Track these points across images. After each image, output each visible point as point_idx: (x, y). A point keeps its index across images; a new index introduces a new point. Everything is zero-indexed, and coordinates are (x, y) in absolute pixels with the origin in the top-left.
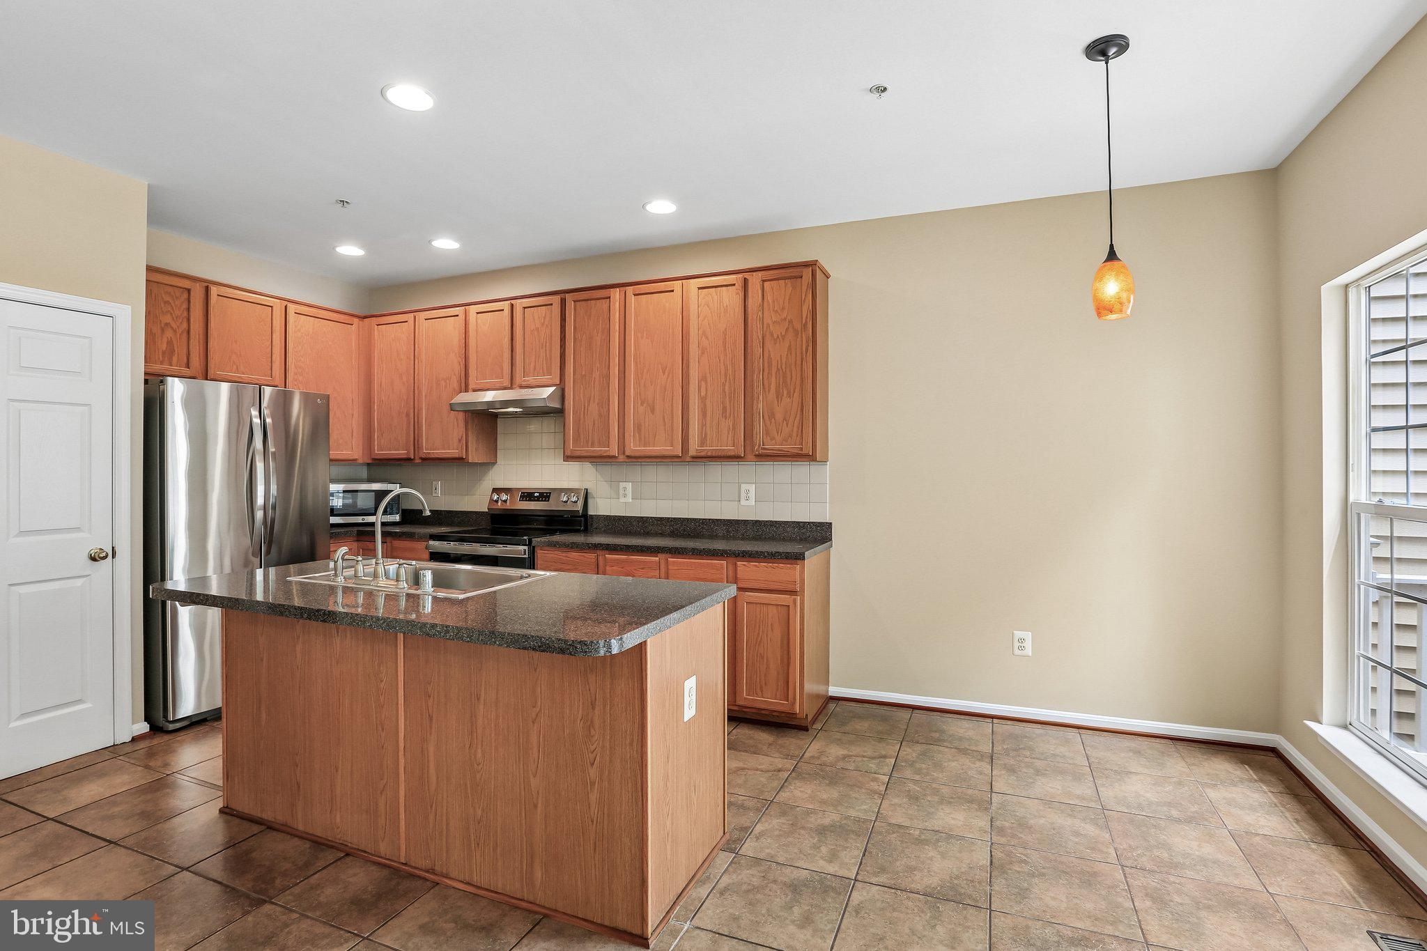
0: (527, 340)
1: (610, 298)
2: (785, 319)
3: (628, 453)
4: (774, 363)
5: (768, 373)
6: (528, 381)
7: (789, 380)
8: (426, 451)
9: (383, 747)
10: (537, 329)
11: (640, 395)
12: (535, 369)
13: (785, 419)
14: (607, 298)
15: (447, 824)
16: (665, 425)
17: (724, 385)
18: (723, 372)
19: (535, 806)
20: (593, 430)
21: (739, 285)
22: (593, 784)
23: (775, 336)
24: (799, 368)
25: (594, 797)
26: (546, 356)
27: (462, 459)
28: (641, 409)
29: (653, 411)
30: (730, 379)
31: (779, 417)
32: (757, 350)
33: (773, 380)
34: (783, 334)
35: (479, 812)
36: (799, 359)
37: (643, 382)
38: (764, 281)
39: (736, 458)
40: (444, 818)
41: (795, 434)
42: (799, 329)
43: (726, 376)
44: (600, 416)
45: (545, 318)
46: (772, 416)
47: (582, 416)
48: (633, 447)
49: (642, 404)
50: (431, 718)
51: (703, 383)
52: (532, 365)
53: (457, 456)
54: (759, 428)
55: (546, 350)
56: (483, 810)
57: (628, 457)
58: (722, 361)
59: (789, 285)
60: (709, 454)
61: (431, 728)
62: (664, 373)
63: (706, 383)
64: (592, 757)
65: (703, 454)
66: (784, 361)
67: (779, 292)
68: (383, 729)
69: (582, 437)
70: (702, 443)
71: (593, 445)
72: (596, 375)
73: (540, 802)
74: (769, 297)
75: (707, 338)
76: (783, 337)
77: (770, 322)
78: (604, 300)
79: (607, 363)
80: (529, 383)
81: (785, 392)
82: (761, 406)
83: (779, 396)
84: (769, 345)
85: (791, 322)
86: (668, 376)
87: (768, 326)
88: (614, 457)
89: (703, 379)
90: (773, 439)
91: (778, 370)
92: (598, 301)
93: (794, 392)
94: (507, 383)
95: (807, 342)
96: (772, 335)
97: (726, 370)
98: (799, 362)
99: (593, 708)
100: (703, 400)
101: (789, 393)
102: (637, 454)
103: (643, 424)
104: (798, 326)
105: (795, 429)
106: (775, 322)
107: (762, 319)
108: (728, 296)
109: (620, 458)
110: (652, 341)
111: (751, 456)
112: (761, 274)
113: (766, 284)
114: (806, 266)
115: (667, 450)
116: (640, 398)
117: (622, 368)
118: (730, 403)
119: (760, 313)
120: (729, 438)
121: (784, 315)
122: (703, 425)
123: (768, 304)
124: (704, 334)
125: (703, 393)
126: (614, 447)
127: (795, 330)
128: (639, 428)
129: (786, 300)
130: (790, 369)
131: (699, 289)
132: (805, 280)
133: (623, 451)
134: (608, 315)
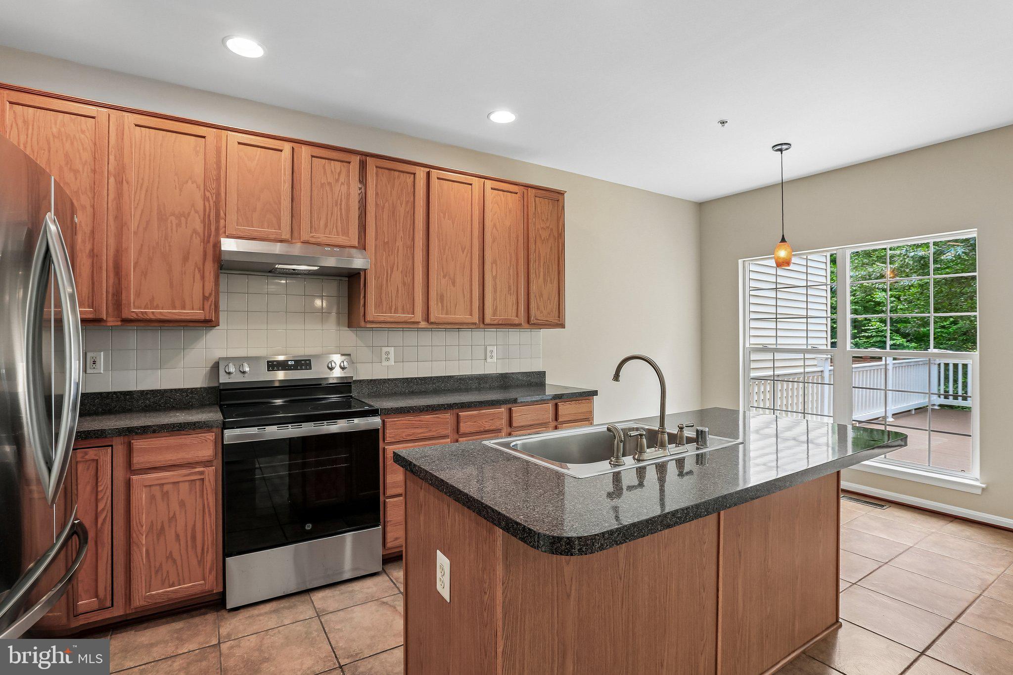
0: (315, 193)
1: (414, 174)
2: (548, 227)
3: (432, 320)
4: (542, 258)
5: (538, 264)
6: (319, 238)
7: (551, 271)
8: (134, 310)
10: (329, 184)
11: (443, 268)
12: (326, 226)
13: (549, 299)
14: (411, 173)
15: (749, 637)
16: (464, 298)
17: (509, 268)
18: (509, 259)
20: (397, 296)
21: (519, 195)
23: (543, 239)
24: (556, 262)
26: (341, 214)
27: (210, 321)
28: (444, 281)
29: (454, 283)
30: (513, 264)
31: (545, 296)
32: (532, 247)
33: (542, 270)
34: (547, 237)
35: (768, 610)
36: (557, 256)
37: (445, 256)
38: (536, 196)
39: (517, 326)
40: (748, 634)
41: (554, 310)
42: (557, 236)
43: (511, 262)
44: (404, 284)
45: (339, 174)
46: (541, 295)
47: (384, 282)
48: (435, 314)
49: (444, 277)
50: (740, 553)
51: (494, 265)
52: (322, 223)
53: (202, 317)
54: (533, 305)
55: (341, 209)
57: (432, 323)
58: (508, 250)
59: (551, 204)
60: (500, 322)
61: (740, 563)
62: (463, 252)
63: (496, 265)
65: (495, 322)
66: (548, 256)
67: (544, 207)
68: (704, 590)
69: (385, 303)
70: (494, 314)
71: (396, 312)
72: (399, 243)
74: (539, 209)
75: (497, 230)
76: (548, 240)
77: (539, 227)
78: (408, 175)
79: (412, 233)
80: (319, 240)
81: (549, 279)
83: (545, 280)
84: (538, 243)
85: (552, 230)
86: (467, 255)
87: (538, 231)
88: (418, 323)
89: (494, 262)
90: (542, 312)
91: (544, 263)
92: (402, 174)
93: (554, 280)
94: (286, 235)
95: (561, 246)
96: (541, 237)
97: (511, 257)
98: (556, 259)
100: (494, 278)
101: (551, 280)
102: (440, 321)
103: (445, 295)
104: (556, 234)
105: (555, 307)
106: (542, 228)
107: (535, 224)
108: (512, 201)
109: (423, 324)
110: (453, 223)
111: (527, 326)
112: (534, 191)
113: (537, 199)
114: (561, 194)
115: (467, 318)
116: (443, 271)
117: (425, 244)
118: (514, 283)
119: (534, 219)
120: (513, 311)
121: (548, 224)
122: (495, 299)
123: (538, 213)
124: (495, 226)
125: (494, 274)
126: (419, 316)
127: (554, 236)
128: (441, 298)
129: (549, 214)
130: (552, 264)
131: (492, 189)
132: (560, 204)
133: (427, 319)
134: (413, 190)
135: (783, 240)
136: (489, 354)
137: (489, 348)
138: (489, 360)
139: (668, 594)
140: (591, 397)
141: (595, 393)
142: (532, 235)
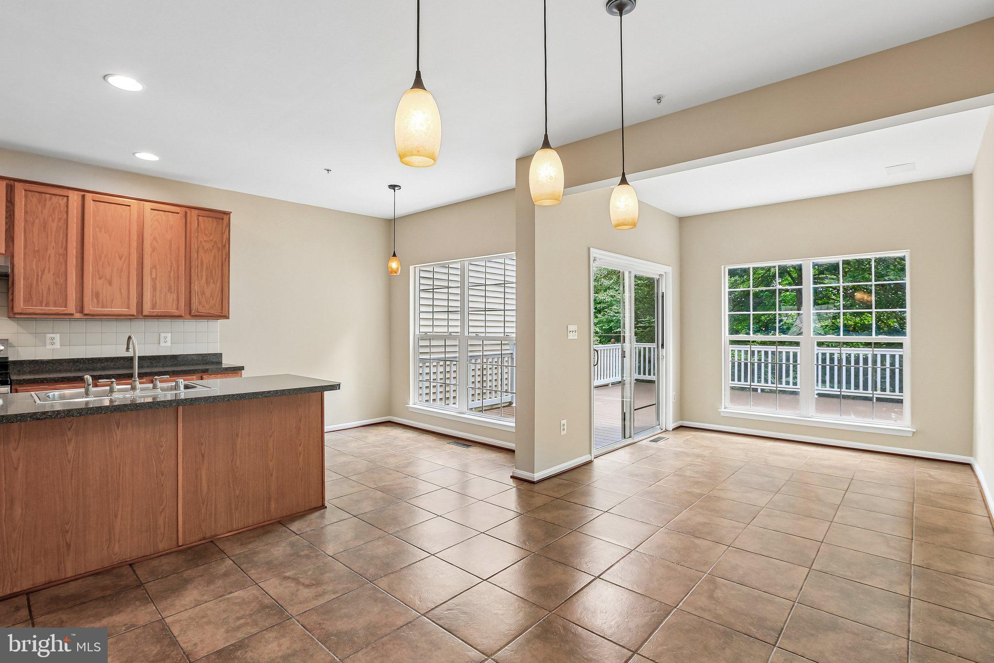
1: (68, 197)
2: (212, 240)
3: (86, 312)
4: (205, 264)
5: (201, 269)
7: (214, 275)
9: (162, 486)
11: (98, 271)
13: (211, 296)
14: (64, 196)
15: (216, 508)
16: (121, 295)
17: (170, 272)
18: (169, 265)
19: (272, 475)
20: (48, 294)
21: (182, 214)
22: (300, 454)
23: (206, 249)
24: (220, 268)
25: (301, 459)
28: (100, 282)
29: (110, 283)
30: (174, 269)
31: (208, 294)
32: (194, 255)
33: (204, 273)
34: (211, 248)
35: (238, 492)
36: (220, 263)
37: (101, 262)
38: (198, 216)
39: (179, 317)
40: (213, 506)
41: (217, 304)
42: (221, 248)
43: (171, 267)
44: (56, 283)
46: (203, 293)
47: (34, 282)
48: (89, 308)
49: (100, 278)
50: (203, 456)
51: (154, 270)
54: (195, 301)
56: (240, 490)
57: (86, 315)
58: (168, 258)
59: (215, 222)
60: (159, 314)
61: (203, 461)
62: (121, 259)
63: (156, 269)
64: (300, 442)
65: (154, 314)
66: (211, 263)
67: (208, 224)
68: (162, 475)
69: (35, 299)
70: (154, 306)
71: (47, 305)
72: (51, 252)
73: (274, 472)
74: (202, 226)
75: (156, 241)
76: (211, 250)
77: (202, 240)
78: (60, 198)
79: (64, 243)
81: (212, 281)
82: (196, 287)
83: (208, 283)
84: (201, 253)
85: (215, 242)
86: (124, 261)
87: (201, 242)
88: (72, 314)
89: (154, 267)
90: (204, 306)
91: (207, 268)
92: (54, 196)
93: (217, 281)
95: (226, 255)
96: (203, 248)
97: (171, 263)
98: (220, 265)
99: (300, 422)
100: (154, 280)
101: (214, 281)
102: (95, 313)
103: (101, 293)
104: (220, 245)
105: (218, 302)
106: (205, 241)
107: (197, 237)
108: (175, 220)
109: (78, 315)
110: (110, 236)
111: (188, 316)
112: (197, 211)
113: (200, 218)
114: (228, 214)
115: (124, 310)
116: (99, 274)
117: (79, 250)
118: (174, 284)
119: (196, 234)
120: (174, 305)
121: (212, 238)
122: (154, 296)
123: (202, 230)
124: (155, 239)
125: (154, 276)
126: (72, 308)
127: (218, 247)
128: (97, 295)
129: (213, 230)
130: (215, 269)
131: (152, 209)
132: (225, 221)
133: (81, 311)
134: (66, 209)
135: (394, 255)
136: (162, 340)
137: (163, 335)
138: (162, 344)
139: (121, 475)
140: (239, 372)
141: (242, 368)
142: (194, 246)
